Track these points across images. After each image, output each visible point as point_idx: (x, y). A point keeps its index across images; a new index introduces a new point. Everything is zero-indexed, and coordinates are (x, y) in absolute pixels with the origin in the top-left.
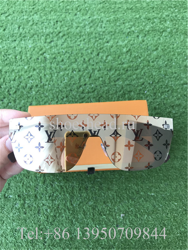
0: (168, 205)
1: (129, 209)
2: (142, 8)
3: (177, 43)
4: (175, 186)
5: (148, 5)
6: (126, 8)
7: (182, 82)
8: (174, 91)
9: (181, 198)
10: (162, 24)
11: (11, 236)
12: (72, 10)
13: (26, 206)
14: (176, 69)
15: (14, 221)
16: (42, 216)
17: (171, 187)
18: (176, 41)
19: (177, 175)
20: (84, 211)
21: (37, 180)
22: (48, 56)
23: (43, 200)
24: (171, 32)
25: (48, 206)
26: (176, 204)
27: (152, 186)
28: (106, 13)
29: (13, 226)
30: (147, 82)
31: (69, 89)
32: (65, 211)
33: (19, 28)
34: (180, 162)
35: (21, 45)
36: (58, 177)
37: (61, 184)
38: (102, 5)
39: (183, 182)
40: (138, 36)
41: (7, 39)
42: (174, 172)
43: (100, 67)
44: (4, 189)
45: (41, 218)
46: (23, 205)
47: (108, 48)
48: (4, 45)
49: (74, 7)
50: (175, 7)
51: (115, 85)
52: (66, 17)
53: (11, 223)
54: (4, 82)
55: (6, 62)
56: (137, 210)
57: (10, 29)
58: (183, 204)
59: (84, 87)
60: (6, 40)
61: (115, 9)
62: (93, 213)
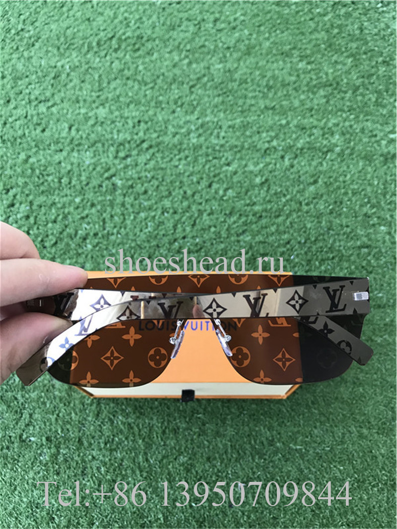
0: (326, 469)
1: (254, 473)
2: (292, 109)
3: (352, 172)
4: (340, 434)
5: (303, 105)
6: (263, 106)
7: (359, 243)
8: (344, 258)
9: (350, 457)
10: (327, 139)
11: (27, 517)
12: (168, 103)
13: (61, 458)
14: (348, 220)
15: (35, 487)
16: (89, 481)
17: (334, 437)
18: (349, 170)
19: (345, 413)
20: (169, 474)
21: (85, 410)
22: (119, 183)
23: (93, 450)
24: (341, 154)
25: (101, 461)
26: (342, 468)
27: (298, 432)
28: (228, 112)
29: (33, 496)
30: (296, 239)
31: (154, 243)
32: (133, 472)
33: (70, 128)
34: (350, 389)
35: (72, 159)
36: (124, 407)
37: (130, 420)
38: (221, 98)
39: (356, 427)
40: (283, 157)
41: (46, 147)
42: (340, 408)
43: (211, 209)
44: (22, 424)
45: (88, 484)
46: (54, 457)
47: (229, 175)
48: (41, 157)
49: (172, 98)
50: (349, 111)
51: (238, 241)
52: (155, 115)
53: (30, 491)
54: (35, 223)
55: (42, 188)
56: (269, 476)
57: (54, 130)
58: (354, 468)
59: (181, 242)
60: (44, 149)
61: (245, 108)
62: (185, 478)
